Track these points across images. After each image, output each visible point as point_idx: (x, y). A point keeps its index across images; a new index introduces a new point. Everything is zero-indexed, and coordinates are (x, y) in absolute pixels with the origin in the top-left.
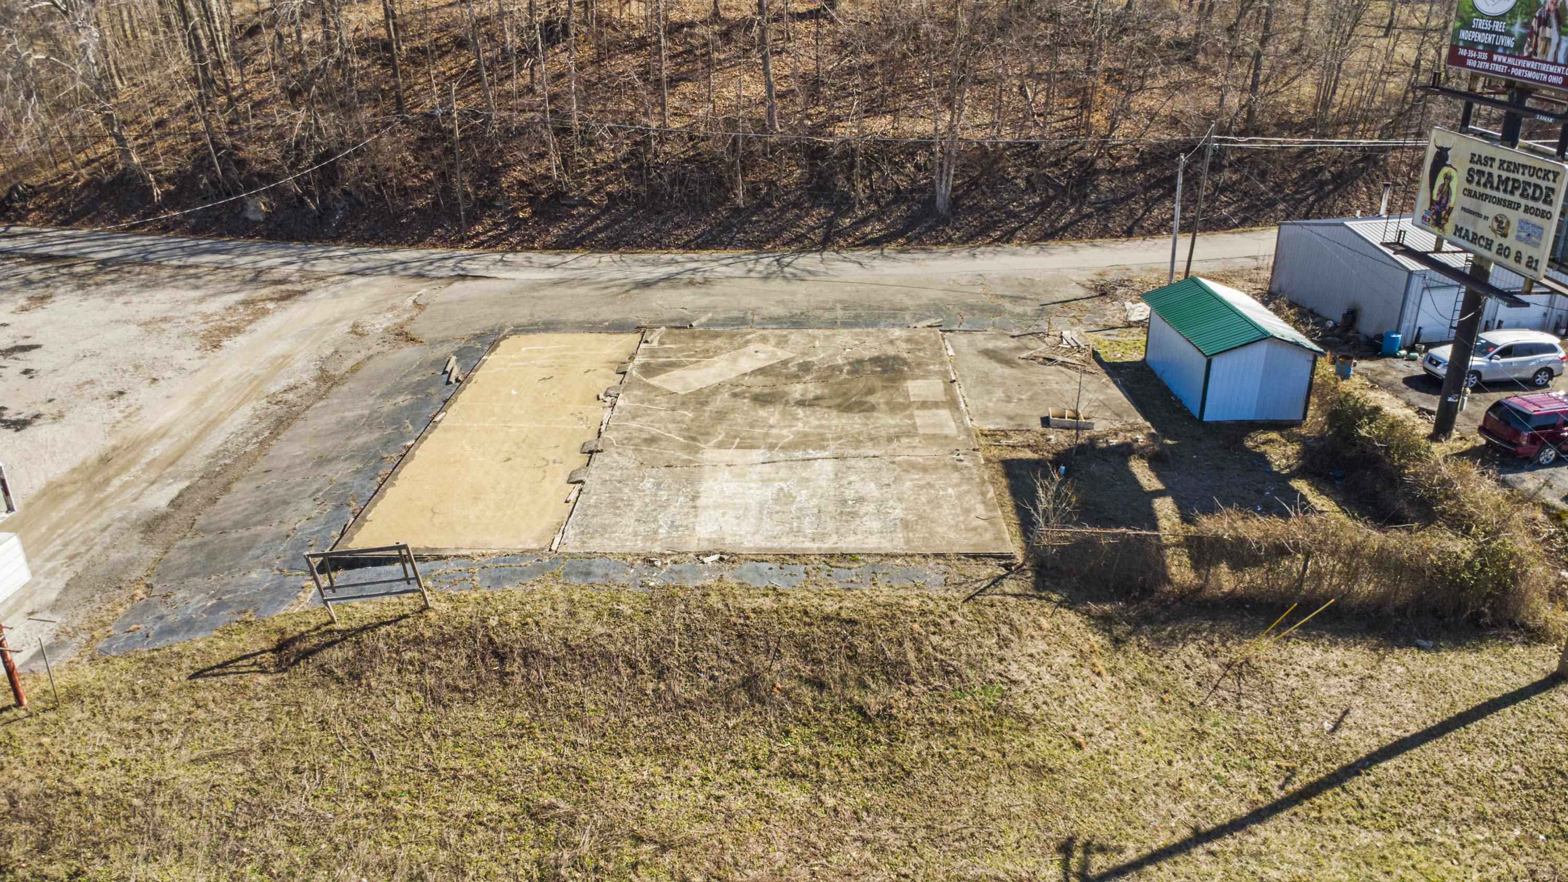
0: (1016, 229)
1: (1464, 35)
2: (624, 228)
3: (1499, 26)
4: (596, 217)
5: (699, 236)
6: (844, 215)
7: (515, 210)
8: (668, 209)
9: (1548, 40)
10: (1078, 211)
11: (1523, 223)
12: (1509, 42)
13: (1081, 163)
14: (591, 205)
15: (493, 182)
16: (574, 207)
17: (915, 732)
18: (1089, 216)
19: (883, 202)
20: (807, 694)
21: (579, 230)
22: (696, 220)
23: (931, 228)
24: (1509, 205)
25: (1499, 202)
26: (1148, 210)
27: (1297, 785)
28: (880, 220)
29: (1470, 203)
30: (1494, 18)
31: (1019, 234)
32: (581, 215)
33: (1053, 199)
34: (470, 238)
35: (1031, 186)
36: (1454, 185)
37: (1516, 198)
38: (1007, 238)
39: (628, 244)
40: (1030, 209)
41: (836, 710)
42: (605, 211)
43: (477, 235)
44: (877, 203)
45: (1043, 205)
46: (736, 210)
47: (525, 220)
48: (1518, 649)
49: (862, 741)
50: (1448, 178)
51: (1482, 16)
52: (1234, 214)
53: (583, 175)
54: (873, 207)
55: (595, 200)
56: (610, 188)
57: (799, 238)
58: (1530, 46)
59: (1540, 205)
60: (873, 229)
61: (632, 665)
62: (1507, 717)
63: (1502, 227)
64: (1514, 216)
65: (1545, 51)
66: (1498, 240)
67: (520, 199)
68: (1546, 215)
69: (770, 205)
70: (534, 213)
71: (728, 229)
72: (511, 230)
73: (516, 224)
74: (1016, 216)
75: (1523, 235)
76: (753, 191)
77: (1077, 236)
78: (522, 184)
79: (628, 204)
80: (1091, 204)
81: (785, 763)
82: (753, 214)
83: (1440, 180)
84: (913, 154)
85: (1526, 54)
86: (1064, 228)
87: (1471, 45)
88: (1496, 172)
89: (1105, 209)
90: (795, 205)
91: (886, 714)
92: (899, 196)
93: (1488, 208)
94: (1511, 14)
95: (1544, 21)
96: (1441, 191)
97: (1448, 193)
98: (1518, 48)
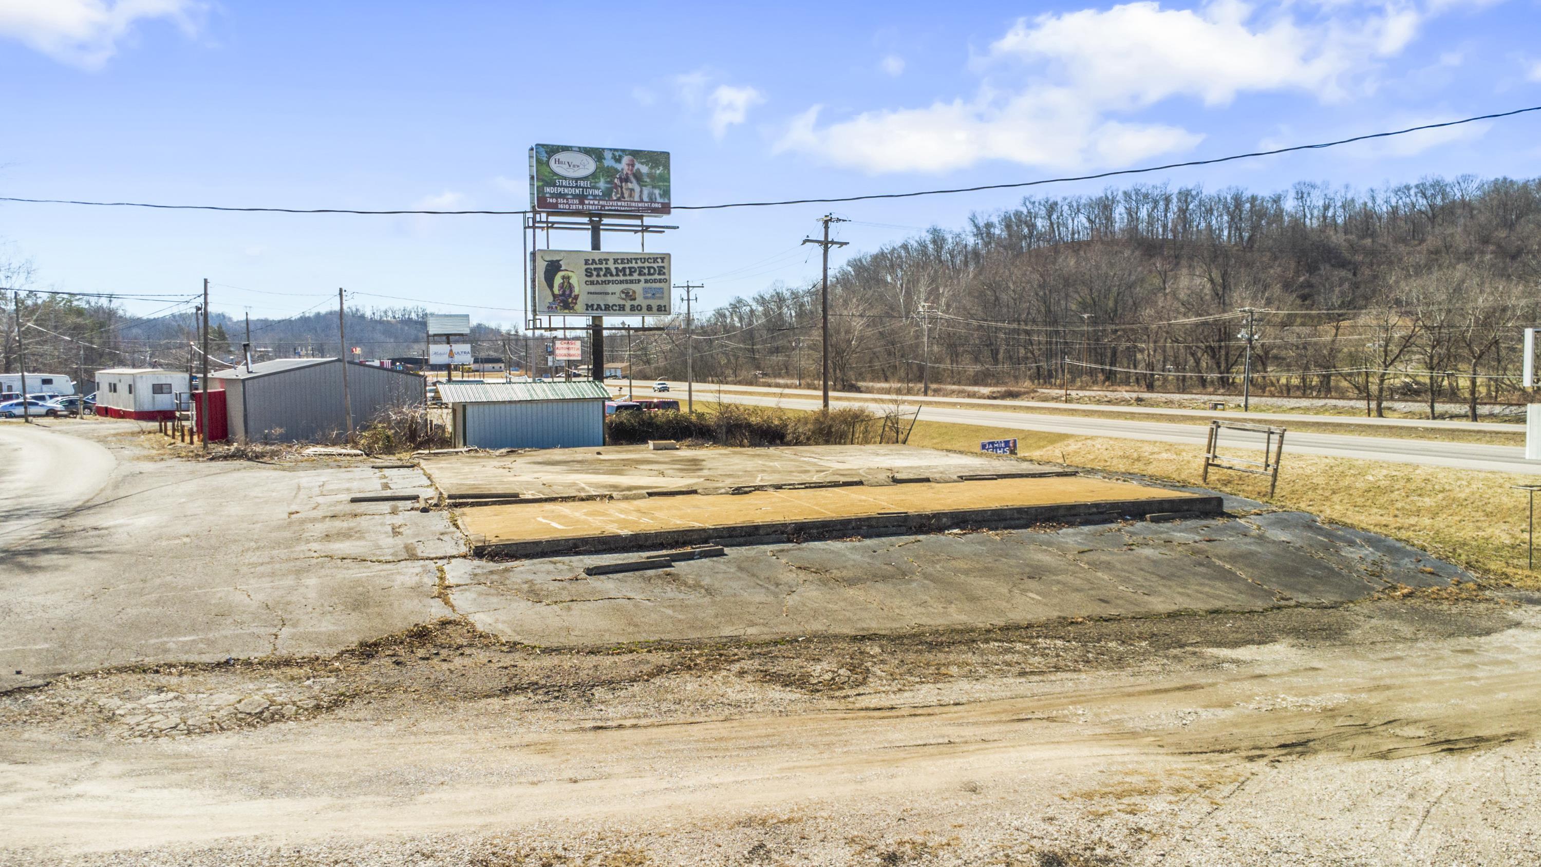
1: (548, 189)
3: (582, 183)
9: (632, 190)
12: (598, 192)
24: (631, 282)
25: (621, 282)
29: (592, 288)
36: (574, 281)
37: (636, 276)
50: (566, 278)
58: (617, 193)
59: (657, 277)
63: (629, 296)
65: (631, 196)
66: (628, 304)
68: (663, 281)
75: (650, 295)
83: (558, 280)
85: (615, 198)
87: (563, 195)
88: (612, 266)
93: (611, 288)
94: (594, 175)
95: (627, 180)
96: (561, 286)
97: (571, 287)
98: (607, 194)
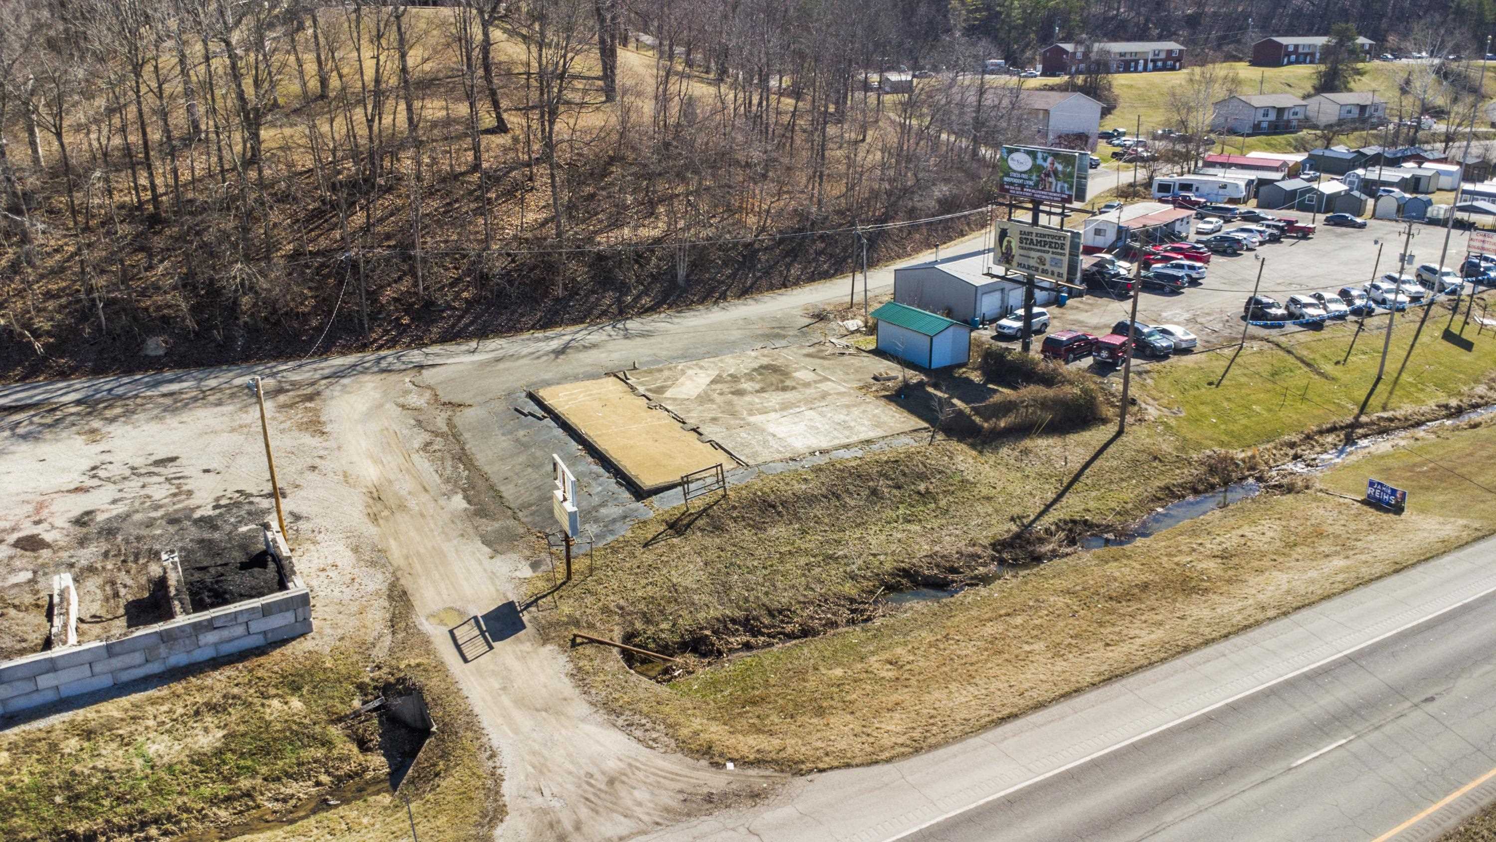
0: (726, 291)
1: (1006, 179)
2: (485, 321)
3: (1024, 176)
4: (461, 317)
5: (539, 320)
6: (627, 295)
7: (397, 319)
8: (512, 304)
9: (1050, 184)
10: (754, 275)
11: (1053, 259)
12: (1031, 183)
13: (747, 246)
14: (455, 308)
15: (376, 300)
16: (443, 311)
17: (941, 496)
18: (761, 278)
19: (645, 283)
20: (896, 492)
21: (453, 326)
22: (533, 309)
23: (679, 296)
24: (1044, 252)
25: (1039, 251)
26: (789, 271)
27: (1065, 484)
28: (647, 295)
29: (1022, 252)
30: (1021, 173)
31: (728, 293)
32: (450, 317)
33: (738, 270)
34: (372, 343)
35: (725, 264)
36: (1013, 245)
37: (1047, 248)
38: (723, 297)
39: (492, 331)
40: (728, 277)
41: (910, 495)
42: (466, 311)
43: (375, 341)
44: (642, 284)
45: (733, 276)
46: (557, 300)
47: (408, 326)
48: (1102, 427)
49: (925, 504)
50: (1009, 242)
51: (1015, 171)
52: (830, 267)
53: (443, 287)
54: (641, 287)
55: (456, 304)
56: (465, 295)
57: (604, 313)
58: (1042, 185)
59: (1059, 251)
60: (646, 301)
61: (826, 497)
62: (1112, 449)
63: (1042, 261)
64: (1048, 257)
65: (1049, 188)
66: (1041, 267)
67: (397, 310)
68: (1064, 255)
69: (578, 294)
70: (412, 320)
71: (557, 313)
72: (400, 334)
73: (403, 330)
74: (723, 282)
75: (1053, 263)
76: (565, 287)
77: (760, 291)
78: (396, 300)
79: (482, 304)
80: (759, 271)
81: (904, 518)
82: (569, 300)
83: (1005, 243)
84: (653, 251)
85: (1040, 189)
86: (751, 287)
87: (1012, 184)
88: (1034, 238)
89: (767, 273)
90: (593, 292)
91: (927, 491)
92: (654, 278)
93: (1033, 254)
94: (1030, 171)
95: (1048, 175)
96: (1006, 248)
97: (1011, 249)
98: (1036, 186)
